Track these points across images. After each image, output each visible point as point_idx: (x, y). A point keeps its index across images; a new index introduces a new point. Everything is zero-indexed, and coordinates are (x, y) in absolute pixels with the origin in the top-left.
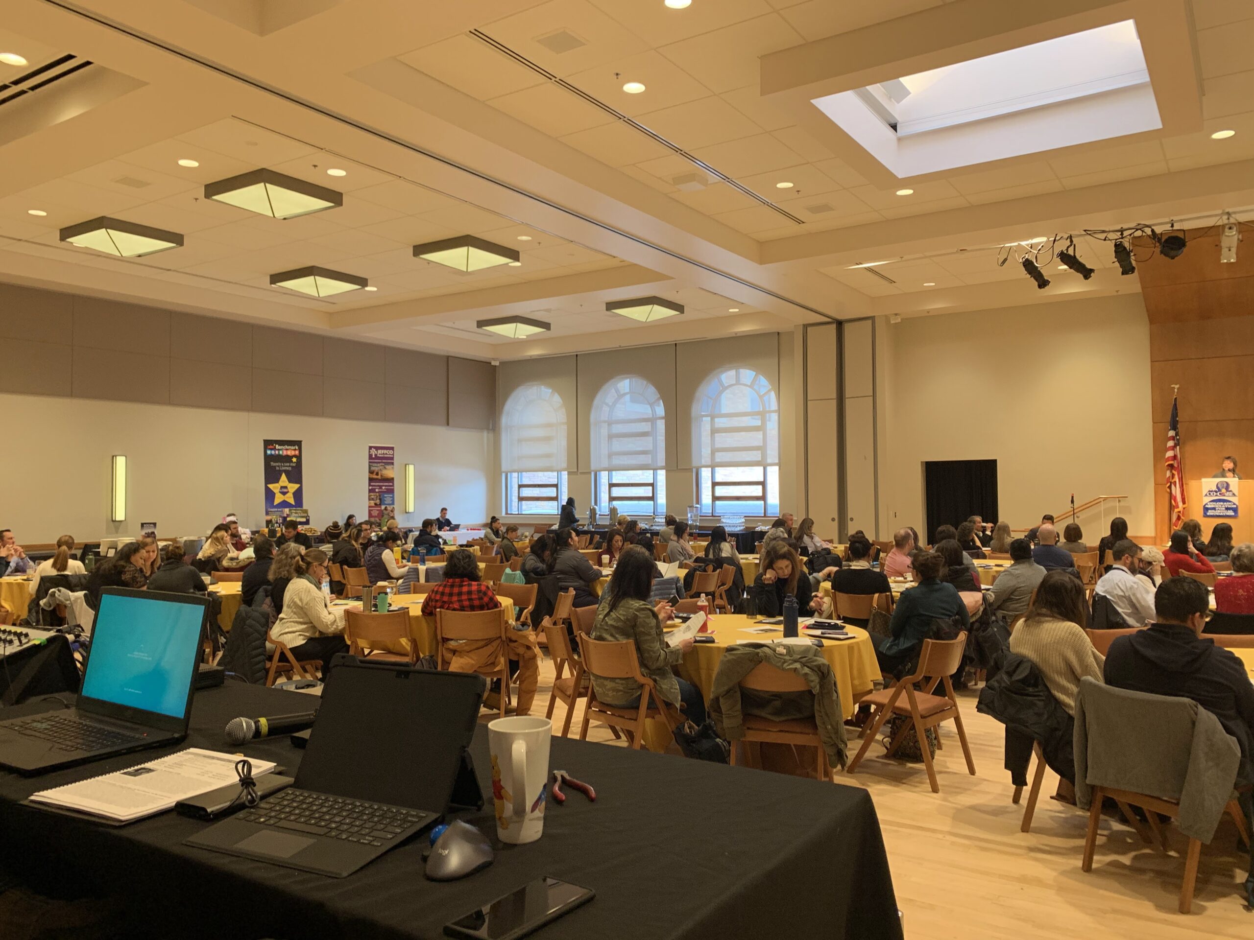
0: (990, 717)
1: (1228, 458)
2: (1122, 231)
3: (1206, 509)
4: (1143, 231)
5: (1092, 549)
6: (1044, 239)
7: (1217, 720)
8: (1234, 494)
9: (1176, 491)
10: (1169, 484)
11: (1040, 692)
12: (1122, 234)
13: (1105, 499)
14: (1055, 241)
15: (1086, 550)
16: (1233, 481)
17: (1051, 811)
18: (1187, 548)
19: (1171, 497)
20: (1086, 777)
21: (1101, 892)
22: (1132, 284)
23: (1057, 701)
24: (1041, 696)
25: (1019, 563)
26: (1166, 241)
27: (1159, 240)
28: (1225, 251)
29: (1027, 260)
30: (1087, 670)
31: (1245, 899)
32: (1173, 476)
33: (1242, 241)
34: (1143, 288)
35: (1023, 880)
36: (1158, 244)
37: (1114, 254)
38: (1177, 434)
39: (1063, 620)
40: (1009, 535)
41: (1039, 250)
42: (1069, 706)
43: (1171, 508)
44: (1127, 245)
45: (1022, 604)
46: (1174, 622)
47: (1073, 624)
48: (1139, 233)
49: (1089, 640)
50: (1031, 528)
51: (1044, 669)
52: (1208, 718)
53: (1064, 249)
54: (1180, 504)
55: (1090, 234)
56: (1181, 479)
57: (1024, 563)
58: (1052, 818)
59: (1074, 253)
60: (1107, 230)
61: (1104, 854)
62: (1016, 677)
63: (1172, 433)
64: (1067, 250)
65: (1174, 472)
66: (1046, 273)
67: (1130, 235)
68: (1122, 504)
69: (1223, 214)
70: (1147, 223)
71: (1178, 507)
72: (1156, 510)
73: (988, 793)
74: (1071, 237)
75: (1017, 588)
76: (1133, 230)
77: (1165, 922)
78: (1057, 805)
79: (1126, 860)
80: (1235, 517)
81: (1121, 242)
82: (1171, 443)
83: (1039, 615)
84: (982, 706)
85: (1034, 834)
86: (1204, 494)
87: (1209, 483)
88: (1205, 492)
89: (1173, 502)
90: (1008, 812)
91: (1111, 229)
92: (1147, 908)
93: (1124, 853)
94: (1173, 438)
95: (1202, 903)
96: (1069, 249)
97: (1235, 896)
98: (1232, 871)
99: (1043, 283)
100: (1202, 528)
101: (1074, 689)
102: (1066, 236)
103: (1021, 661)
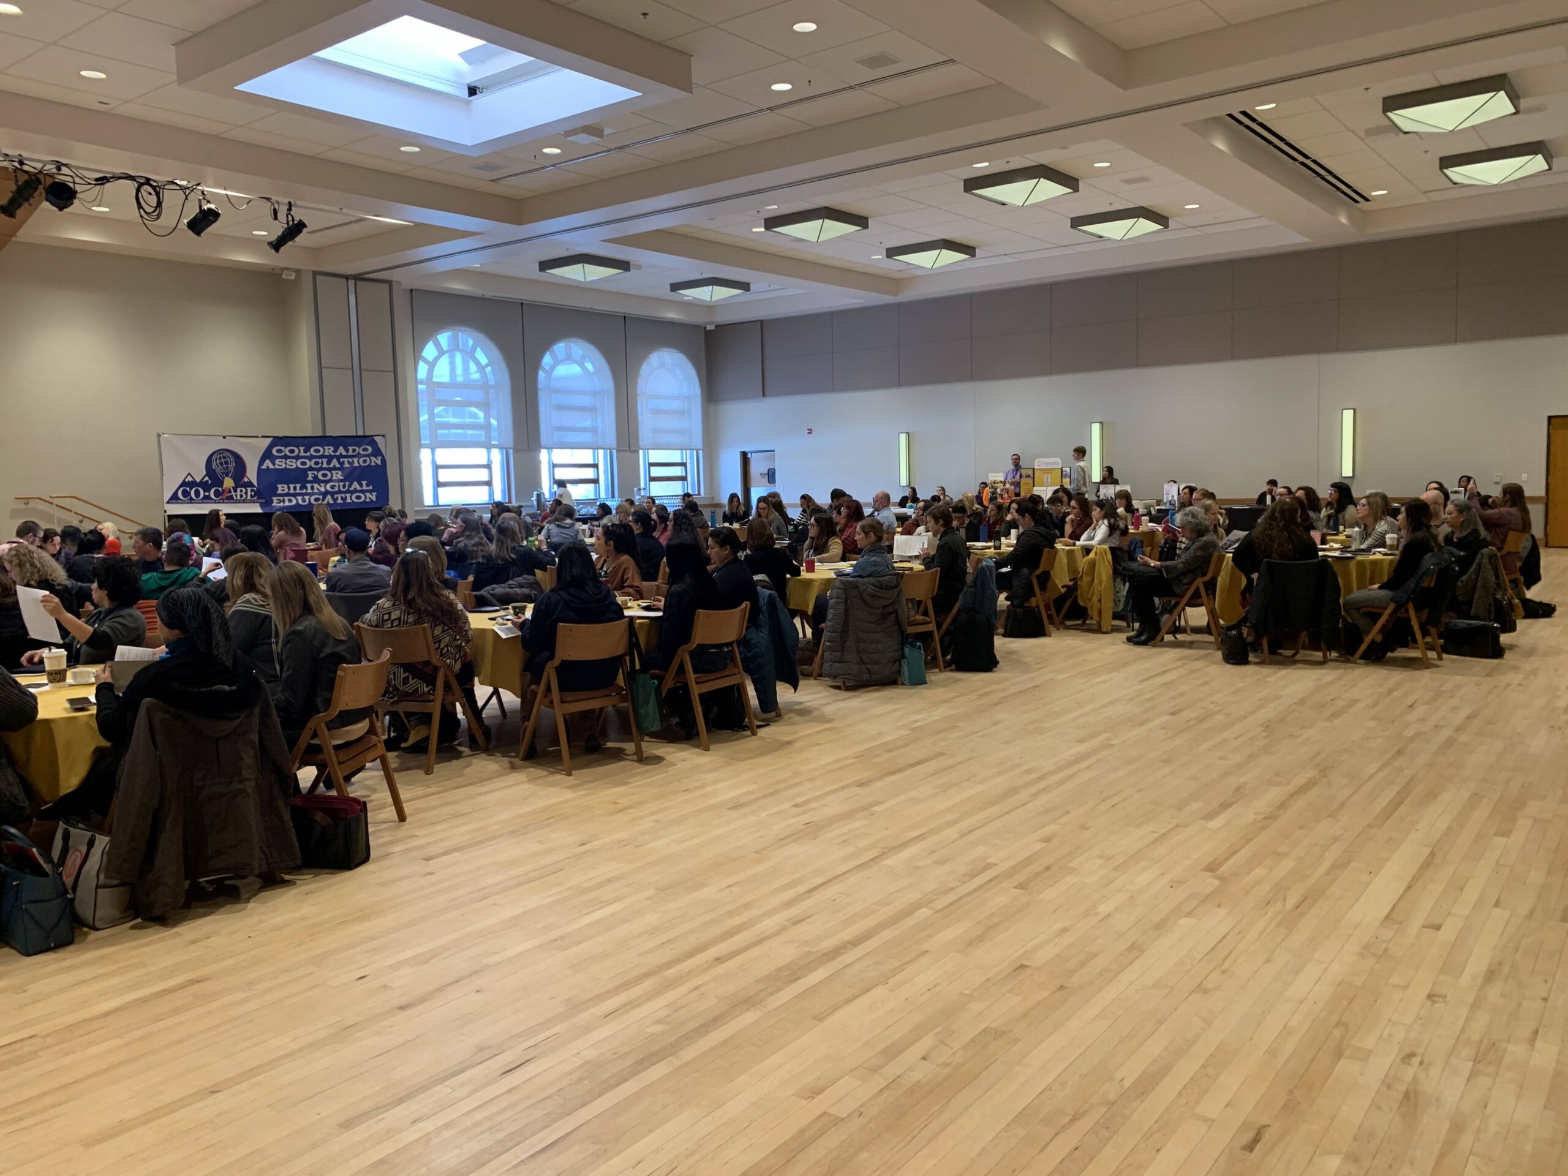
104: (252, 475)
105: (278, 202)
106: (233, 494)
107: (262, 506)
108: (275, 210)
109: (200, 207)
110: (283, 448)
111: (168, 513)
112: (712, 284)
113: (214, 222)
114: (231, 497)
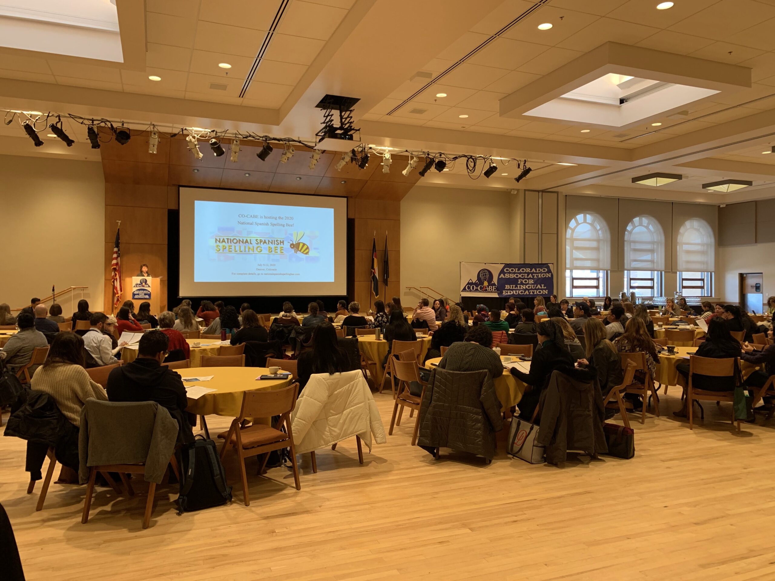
0: (17, 438)
1: (144, 265)
2: (93, 120)
3: (134, 295)
4: (106, 124)
5: (68, 320)
6: (40, 113)
7: (168, 411)
8: (149, 286)
9: (117, 284)
10: (113, 280)
11: (54, 413)
12: (93, 122)
13: (74, 289)
14: (48, 116)
15: (64, 321)
16: (149, 279)
17: (55, 491)
18: (129, 317)
19: (114, 287)
20: (87, 463)
21: (96, 533)
22: (95, 155)
23: (66, 419)
24: (55, 416)
25: (24, 331)
26: (119, 133)
27: (115, 131)
28: (151, 146)
29: (27, 124)
30: (86, 394)
31: (177, 509)
32: (116, 275)
33: (160, 142)
34: (102, 159)
35: (42, 542)
36: (114, 134)
37: (87, 134)
38: (119, 250)
39: (72, 364)
40: (9, 312)
41: (37, 120)
42: (75, 420)
43: (114, 294)
44: (96, 130)
45: (26, 358)
46: (149, 357)
47: (78, 366)
48: (103, 124)
49: (88, 375)
50: (22, 308)
51: (57, 398)
52: (163, 411)
53: (55, 123)
54: (119, 292)
55: (72, 118)
56: (120, 277)
57: (28, 330)
58: (56, 496)
59: (61, 127)
60: (84, 118)
61: (94, 509)
62: (37, 407)
63: (116, 249)
64: (56, 124)
65: (116, 272)
66: (41, 137)
67: (98, 124)
68: (85, 292)
69: (151, 124)
70: (109, 119)
71: (118, 293)
72: (105, 296)
73: (8, 492)
74: (59, 116)
75: (23, 348)
76: (100, 122)
77: (136, 537)
78: (59, 487)
79: (108, 508)
80: (150, 299)
81: (92, 127)
82: (115, 256)
83: (54, 362)
84: (10, 431)
85: (45, 510)
86: (133, 286)
87: (136, 280)
88: (134, 284)
89: (115, 291)
90: (25, 501)
91: (86, 117)
92: (124, 533)
93: (106, 504)
94: (116, 252)
95: (154, 519)
96: (58, 124)
97: (172, 509)
98: (168, 496)
99: (38, 143)
100: (134, 305)
101: (77, 407)
102: (56, 115)
103: (40, 395)
104: (495, 281)
105: (520, 161)
106: (487, 288)
107: (498, 294)
108: (519, 164)
109: (490, 165)
110: (509, 269)
111: (462, 296)
112: (729, 183)
113: (495, 171)
114: (486, 290)
